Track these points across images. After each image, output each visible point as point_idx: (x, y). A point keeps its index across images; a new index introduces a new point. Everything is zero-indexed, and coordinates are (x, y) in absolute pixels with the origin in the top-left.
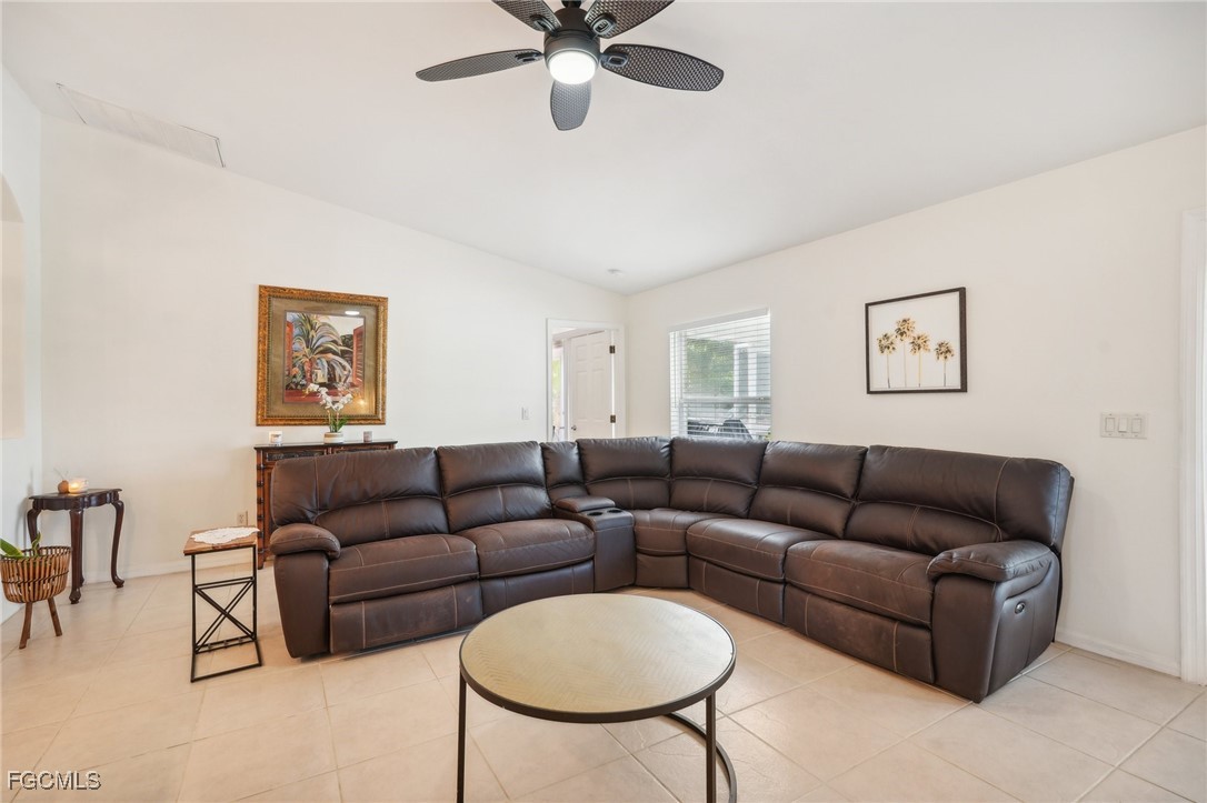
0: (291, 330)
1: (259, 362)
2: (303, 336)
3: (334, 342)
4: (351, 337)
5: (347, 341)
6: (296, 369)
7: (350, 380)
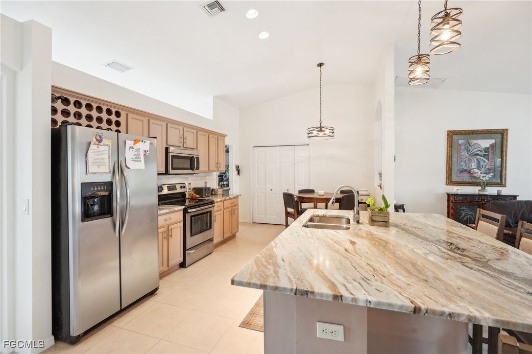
0: (461, 147)
1: (447, 160)
2: (466, 149)
3: (480, 151)
4: (488, 148)
5: (486, 150)
6: (463, 163)
7: (487, 167)
